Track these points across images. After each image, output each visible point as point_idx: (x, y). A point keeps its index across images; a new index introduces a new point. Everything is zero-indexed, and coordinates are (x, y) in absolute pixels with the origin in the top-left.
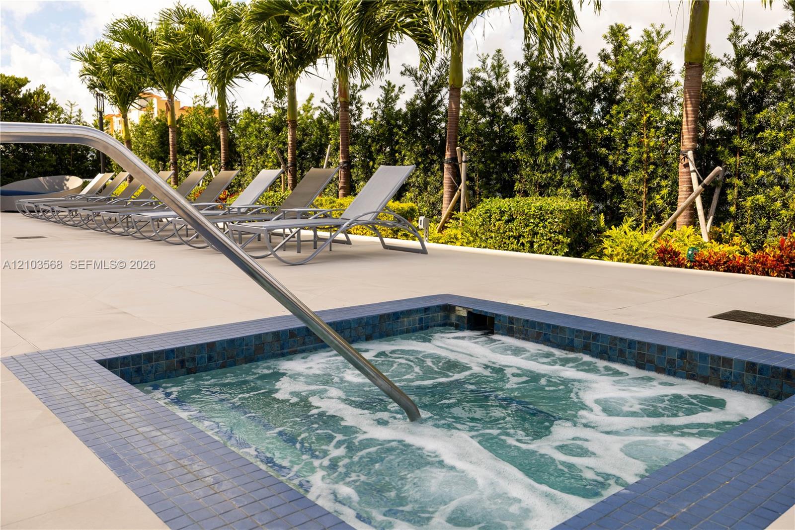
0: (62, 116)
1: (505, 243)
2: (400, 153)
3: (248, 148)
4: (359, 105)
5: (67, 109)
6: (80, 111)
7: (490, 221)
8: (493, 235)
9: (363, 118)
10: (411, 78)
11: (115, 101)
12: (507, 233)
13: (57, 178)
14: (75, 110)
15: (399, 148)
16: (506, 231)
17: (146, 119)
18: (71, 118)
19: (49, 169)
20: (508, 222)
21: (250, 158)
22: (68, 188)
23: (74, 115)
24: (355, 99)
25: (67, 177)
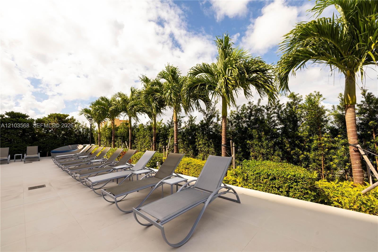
0: (80, 125)
1: (270, 189)
2: (197, 139)
3: (139, 136)
4: (180, 123)
5: (82, 124)
6: (86, 124)
7: (260, 178)
8: (262, 185)
9: (182, 127)
10: (202, 113)
11: (96, 121)
12: (271, 185)
13: (75, 145)
14: (85, 123)
15: (197, 137)
16: (271, 184)
17: (106, 126)
18: (83, 126)
19: (73, 142)
20: (272, 180)
21: (140, 139)
22: (78, 149)
23: (84, 125)
24: (179, 120)
25: (78, 145)
